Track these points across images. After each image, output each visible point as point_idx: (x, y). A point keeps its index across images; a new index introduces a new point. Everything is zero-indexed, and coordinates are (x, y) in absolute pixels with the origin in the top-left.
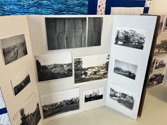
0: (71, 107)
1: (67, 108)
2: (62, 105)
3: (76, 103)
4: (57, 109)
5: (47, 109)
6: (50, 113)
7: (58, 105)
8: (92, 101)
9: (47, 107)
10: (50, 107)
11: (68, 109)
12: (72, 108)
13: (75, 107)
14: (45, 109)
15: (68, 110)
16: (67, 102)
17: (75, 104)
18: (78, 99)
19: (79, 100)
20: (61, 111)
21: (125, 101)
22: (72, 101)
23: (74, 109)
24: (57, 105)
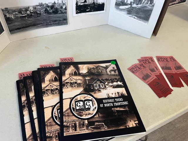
0: (55, 19)
1: (47, 20)
2: (38, 12)
3: (62, 13)
4: (30, 19)
5: (13, 17)
6: (19, 25)
7: (31, 13)
8: (88, 13)
9: (12, 14)
10: (16, 14)
11: (50, 22)
12: (56, 21)
13: (60, 21)
14: (8, 16)
15: (49, 25)
16: (47, 9)
17: (60, 13)
18: (64, 4)
19: (66, 7)
20: (37, 25)
21: (139, 9)
22: (55, 7)
23: (59, 23)
24: (28, 12)
